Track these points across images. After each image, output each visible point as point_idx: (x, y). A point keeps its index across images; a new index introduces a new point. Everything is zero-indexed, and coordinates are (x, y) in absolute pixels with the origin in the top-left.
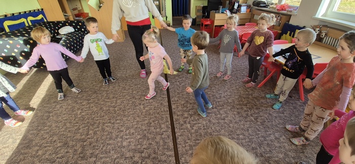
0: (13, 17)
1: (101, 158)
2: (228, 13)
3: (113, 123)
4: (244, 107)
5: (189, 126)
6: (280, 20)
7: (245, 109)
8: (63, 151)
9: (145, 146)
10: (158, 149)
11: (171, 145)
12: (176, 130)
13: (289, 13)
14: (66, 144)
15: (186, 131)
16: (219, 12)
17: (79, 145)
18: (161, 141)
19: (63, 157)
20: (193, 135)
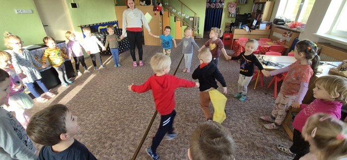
0: (103, 25)
2: (247, 29)
6: (290, 36)
13: (298, 30)
16: (238, 28)
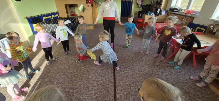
0: (47, 15)
1: (79, 82)
2: (153, 15)
3: (85, 67)
4: (156, 67)
5: (123, 73)
6: (187, 20)
7: (157, 68)
8: (63, 77)
9: (100, 80)
10: (106, 82)
11: (113, 81)
12: (116, 74)
13: (193, 16)
14: (64, 74)
15: (121, 75)
16: (148, 15)
17: (69, 75)
18: (108, 78)
19: (63, 79)
20: (125, 77)
